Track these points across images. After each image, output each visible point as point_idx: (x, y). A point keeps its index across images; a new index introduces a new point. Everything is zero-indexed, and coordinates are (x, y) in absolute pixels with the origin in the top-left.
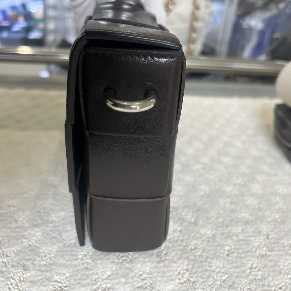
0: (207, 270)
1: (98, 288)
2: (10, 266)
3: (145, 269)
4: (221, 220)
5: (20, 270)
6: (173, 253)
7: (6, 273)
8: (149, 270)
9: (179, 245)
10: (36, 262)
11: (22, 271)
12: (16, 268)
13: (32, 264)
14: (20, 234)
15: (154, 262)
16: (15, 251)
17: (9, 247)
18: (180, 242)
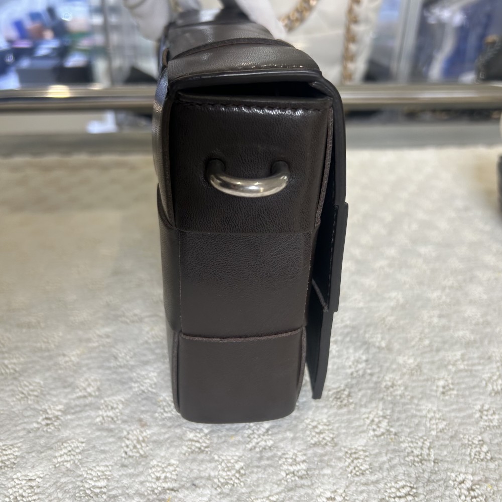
0: (414, 416)
1: (255, 447)
2: (119, 422)
3: (320, 418)
4: (427, 342)
5: (135, 426)
6: (360, 394)
7: (117, 431)
8: (327, 419)
9: (368, 382)
10: (157, 415)
11: (139, 427)
12: (129, 424)
13: (152, 417)
14: (126, 376)
15: (331, 407)
16: (123, 400)
17: (113, 395)
18: (368, 377)
